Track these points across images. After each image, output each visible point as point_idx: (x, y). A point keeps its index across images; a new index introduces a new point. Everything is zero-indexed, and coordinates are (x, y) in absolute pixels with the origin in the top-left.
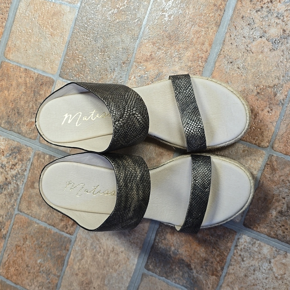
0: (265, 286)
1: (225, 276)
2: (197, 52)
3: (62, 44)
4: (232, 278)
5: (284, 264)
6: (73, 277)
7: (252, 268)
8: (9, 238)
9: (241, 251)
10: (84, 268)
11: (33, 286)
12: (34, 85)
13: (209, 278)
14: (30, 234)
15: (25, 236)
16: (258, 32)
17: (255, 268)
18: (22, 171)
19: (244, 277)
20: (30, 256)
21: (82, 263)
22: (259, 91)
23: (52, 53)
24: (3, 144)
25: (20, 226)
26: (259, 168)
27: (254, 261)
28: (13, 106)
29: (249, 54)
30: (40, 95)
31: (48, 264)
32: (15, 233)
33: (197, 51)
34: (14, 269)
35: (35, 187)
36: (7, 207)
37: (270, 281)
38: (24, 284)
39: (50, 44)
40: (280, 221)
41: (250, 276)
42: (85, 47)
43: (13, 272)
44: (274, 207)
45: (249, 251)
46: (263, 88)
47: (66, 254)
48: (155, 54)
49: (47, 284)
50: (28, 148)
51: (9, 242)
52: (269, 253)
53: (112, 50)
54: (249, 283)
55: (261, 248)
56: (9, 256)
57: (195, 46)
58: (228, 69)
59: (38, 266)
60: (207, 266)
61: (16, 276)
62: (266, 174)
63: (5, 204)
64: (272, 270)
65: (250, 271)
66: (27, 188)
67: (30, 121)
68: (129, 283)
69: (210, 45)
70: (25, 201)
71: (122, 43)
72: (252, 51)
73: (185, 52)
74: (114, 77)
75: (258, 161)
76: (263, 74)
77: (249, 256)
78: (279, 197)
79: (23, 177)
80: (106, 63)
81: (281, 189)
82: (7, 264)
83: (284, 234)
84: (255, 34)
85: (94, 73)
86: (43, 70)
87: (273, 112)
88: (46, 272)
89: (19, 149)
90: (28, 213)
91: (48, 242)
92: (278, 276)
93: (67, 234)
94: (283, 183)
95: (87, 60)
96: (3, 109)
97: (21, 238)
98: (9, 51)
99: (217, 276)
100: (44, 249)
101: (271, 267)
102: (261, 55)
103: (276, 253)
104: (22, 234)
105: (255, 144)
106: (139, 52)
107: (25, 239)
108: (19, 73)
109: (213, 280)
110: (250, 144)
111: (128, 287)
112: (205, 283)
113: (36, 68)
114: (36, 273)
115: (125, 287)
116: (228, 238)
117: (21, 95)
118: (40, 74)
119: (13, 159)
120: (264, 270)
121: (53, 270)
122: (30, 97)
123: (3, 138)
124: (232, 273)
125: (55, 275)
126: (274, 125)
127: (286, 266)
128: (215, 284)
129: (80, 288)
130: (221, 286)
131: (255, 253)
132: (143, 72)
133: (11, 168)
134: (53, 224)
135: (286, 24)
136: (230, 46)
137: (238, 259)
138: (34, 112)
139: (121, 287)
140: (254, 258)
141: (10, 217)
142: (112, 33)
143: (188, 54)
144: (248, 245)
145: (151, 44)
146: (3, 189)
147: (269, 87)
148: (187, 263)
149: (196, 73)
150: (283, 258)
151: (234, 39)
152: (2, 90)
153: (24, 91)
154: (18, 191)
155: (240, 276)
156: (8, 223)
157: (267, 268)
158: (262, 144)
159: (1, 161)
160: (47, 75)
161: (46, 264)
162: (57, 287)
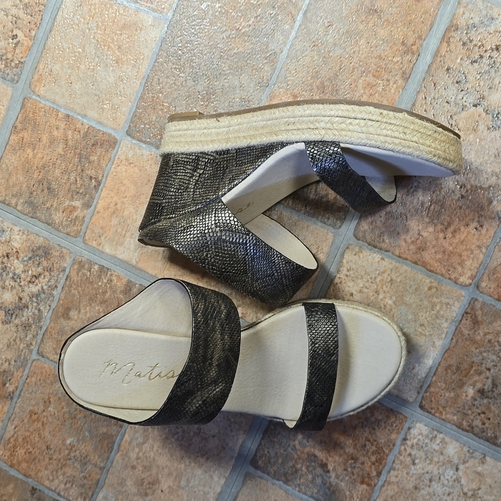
1: (383, 486)
3: (136, 79)
4: (394, 491)
5: (479, 474)
6: (127, 471)
7: (428, 477)
8: (18, 398)
9: (411, 448)
10: (146, 458)
11: (56, 482)
12: (81, 144)
13: (355, 487)
14: (56, 395)
15: (47, 398)
16: (471, 97)
17: (432, 477)
18: (50, 289)
19: (413, 490)
20: (53, 431)
21: (144, 449)
22: (463, 194)
23: (117, 94)
24: (19, 240)
25: (40, 380)
26: (453, 318)
27: (432, 466)
28: (40, 177)
30: (90, 162)
31: (85, 446)
32: (31, 391)
34: (25, 450)
35: (71, 317)
36: (19, 347)
37: (455, 498)
38: (40, 477)
39: (114, 77)
40: (479, 406)
41: (423, 489)
42: (176, 90)
43: (23, 456)
44: (471, 382)
45: (425, 449)
46: (471, 189)
47: (118, 432)
49: (81, 479)
50: (63, 249)
51: (18, 405)
52: (456, 455)
53: (223, 99)
55: (444, 445)
56: (16, 429)
59: (67, 449)
60: (354, 467)
61: (27, 462)
62: (463, 329)
63: (15, 341)
64: (459, 482)
65: (423, 481)
66: (56, 317)
67: (70, 204)
68: (222, 487)
70: (50, 340)
71: (240, 90)
75: (453, 307)
76: (473, 167)
77: (424, 457)
78: (481, 367)
79: (50, 299)
81: (485, 354)
82: (13, 443)
83: (483, 426)
86: (99, 120)
87: (484, 230)
88: (81, 460)
89: (46, 250)
90: (56, 360)
92: (468, 492)
94: (489, 345)
96: (22, 179)
97: (41, 401)
98: (38, 80)
99: (368, 485)
100: (79, 422)
101: (458, 476)
102: (472, 136)
103: (468, 455)
104: (42, 393)
105: (450, 279)
107: (47, 403)
108: (54, 121)
109: (362, 491)
110: (442, 278)
111: (220, 494)
112: (349, 495)
113: (86, 116)
114: (62, 461)
115: (214, 493)
116: (392, 425)
117: (57, 159)
118: (93, 127)
119: (34, 266)
120: (447, 481)
122: (72, 165)
123: (18, 229)
124: (393, 482)
125: (95, 465)
126: (484, 251)
127: (482, 476)
128: (366, 497)
129: (138, 490)
131: (435, 454)
133: (30, 282)
137: (406, 460)
138: (78, 190)
139: (208, 493)
140: (432, 461)
141: (22, 364)
142: (224, 71)
144: (424, 440)
145: (290, 97)
146: (14, 316)
147: (481, 188)
148: (322, 461)
150: (479, 463)
151: (431, 103)
152: (22, 147)
153: (63, 153)
154: (39, 322)
155: (407, 487)
156: (18, 373)
157: (451, 478)
158: (461, 279)
159: (12, 268)
160: (105, 130)
161: (81, 446)
162: (97, 485)
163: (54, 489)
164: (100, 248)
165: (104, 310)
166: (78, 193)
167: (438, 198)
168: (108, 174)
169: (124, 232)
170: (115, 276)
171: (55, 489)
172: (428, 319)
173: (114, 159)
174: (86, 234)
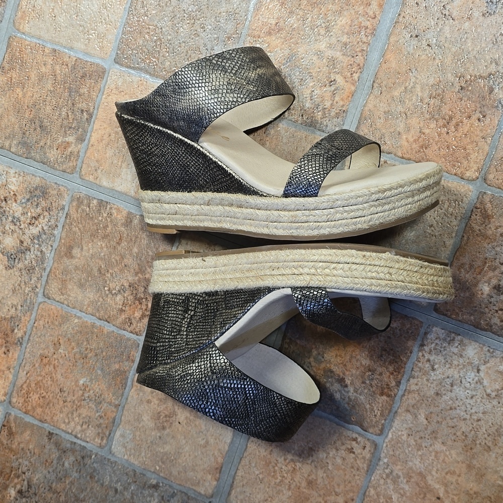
0: (469, 409)
1: (404, 395)
2: (358, 18)
3: (119, 5)
4: (415, 399)
5: (501, 373)
6: (142, 406)
7: (449, 381)
8: (28, 343)
9: (429, 353)
11: (72, 424)
12: (70, 77)
13: (375, 400)
14: (65, 337)
15: (56, 339)
17: (453, 381)
18: (50, 229)
19: (434, 396)
20: (65, 372)
22: (463, 85)
23: (102, 22)
24: (15, 182)
25: (48, 322)
26: (462, 215)
27: (452, 370)
28: (31, 116)
29: (447, 22)
30: (80, 95)
31: (99, 385)
32: (40, 334)
33: (357, 16)
34: (38, 395)
35: (74, 255)
36: (24, 291)
37: (479, 400)
38: (56, 420)
39: (97, 5)
40: (495, 303)
41: (445, 394)
42: (161, 11)
43: (37, 402)
44: (486, 279)
45: (444, 353)
46: (470, 79)
47: (130, 367)
48: (285, 21)
49: (97, 419)
50: (60, 187)
51: (28, 350)
52: (476, 356)
53: (209, 15)
54: (443, 406)
55: (463, 347)
56: (28, 375)
57: (354, 7)
58: (412, 47)
59: (81, 390)
60: (372, 379)
61: (41, 407)
62: (474, 225)
63: (19, 285)
64: (481, 383)
65: (445, 386)
66: (59, 257)
67: (64, 140)
69: (380, 6)
70: (55, 280)
71: (226, 4)
72: (453, 16)
73: (337, 18)
75: (461, 203)
76: (471, 56)
77: (443, 361)
78: (495, 262)
79: (52, 239)
80: (197, 38)
81: (498, 249)
82: (26, 389)
85: (176, 55)
86: (85, 51)
87: (488, 120)
88: (96, 400)
89: (43, 189)
90: (62, 300)
91: (98, 349)
92: (491, 393)
93: (131, 334)
94: (501, 239)
95: (164, 34)
96: (13, 120)
97: (50, 343)
98: (22, 18)
99: (389, 396)
100: (91, 361)
101: (480, 378)
102: (467, 24)
103: (488, 354)
104: (51, 335)
105: (456, 175)
106: (257, 18)
107: (57, 345)
108: (41, 57)
109: (382, 403)
110: (448, 175)
112: (370, 408)
113: (72, 49)
114: (76, 402)
116: (408, 332)
118: (80, 59)
119: (33, 208)
120: (469, 384)
121: (107, 396)
122: (62, 99)
123: (14, 172)
124: (414, 390)
125: (110, 403)
126: (489, 142)
128: (386, 409)
129: (155, 424)
130: (396, 412)
131: (454, 357)
133: (30, 224)
134: (106, 317)
136: (415, 8)
137: (425, 367)
138: (70, 125)
140: (451, 365)
141: (29, 308)
143: (343, 20)
144: (441, 344)
145: (277, 5)
146: (17, 261)
147: (481, 77)
148: (339, 376)
149: (356, 54)
150: (501, 362)
152: (11, 87)
153: (52, 89)
154: (42, 263)
155: (428, 394)
156: (26, 318)
157: (473, 380)
158: (468, 174)
159: (11, 211)
160: (92, 60)
161: (94, 386)
162: (114, 423)
163: (70, 431)
164: (98, 182)
165: (106, 245)
166: (70, 128)
167: (437, 92)
168: (99, 106)
169: (120, 163)
170: (115, 209)
171: (72, 432)
172: (437, 218)
173: (104, 89)
174: (82, 170)
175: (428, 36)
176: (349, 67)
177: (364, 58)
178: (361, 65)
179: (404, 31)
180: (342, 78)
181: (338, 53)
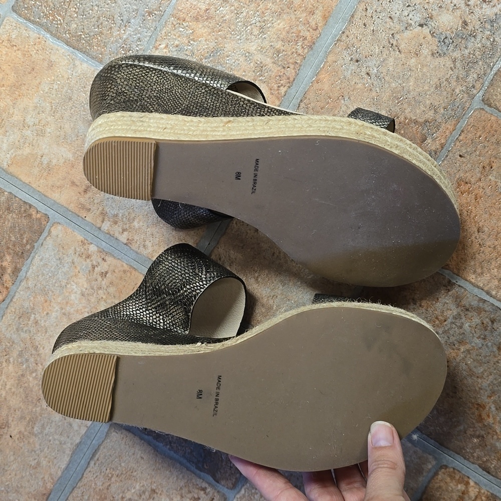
2: (297, 26)
16: (418, 15)
29: (392, 53)
33: (298, 23)
48: (216, 9)
57: (296, 13)
58: (349, 72)
68: (81, 438)
69: (325, 18)
72: (400, 49)
73: (274, 19)
74: (125, 37)
76: (410, 96)
80: (113, 5)
84: (412, 17)
85: (85, 19)
102: (413, 60)
111: (78, 445)
115: (71, 444)
132: (185, 40)
135: (471, 11)
136: (362, 30)
139: (65, 443)
147: (416, 122)
149: (287, 66)
151: (372, 17)
175: (370, 64)
176: (277, 78)
177: (296, 72)
178: (292, 79)
179: (345, 52)
180: (267, 88)
181: (268, 59)
